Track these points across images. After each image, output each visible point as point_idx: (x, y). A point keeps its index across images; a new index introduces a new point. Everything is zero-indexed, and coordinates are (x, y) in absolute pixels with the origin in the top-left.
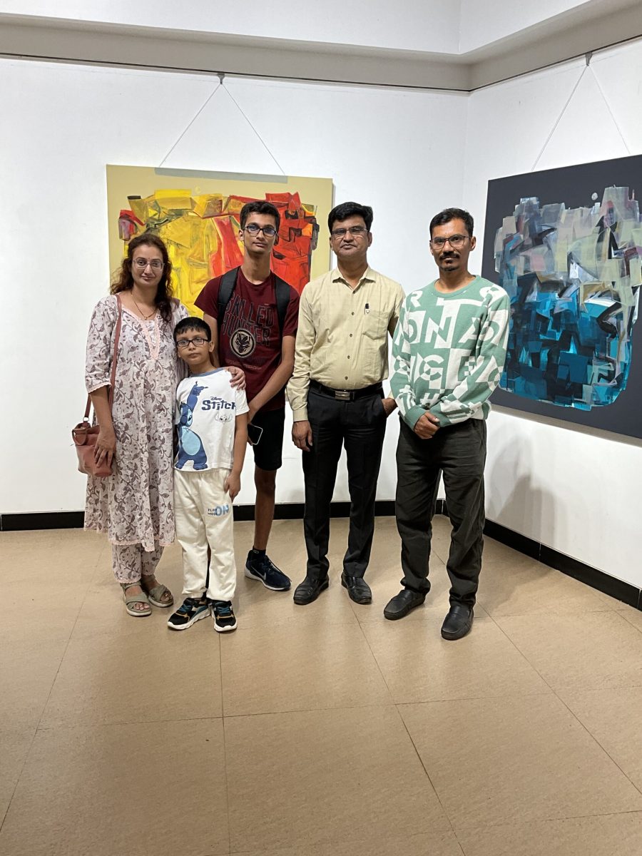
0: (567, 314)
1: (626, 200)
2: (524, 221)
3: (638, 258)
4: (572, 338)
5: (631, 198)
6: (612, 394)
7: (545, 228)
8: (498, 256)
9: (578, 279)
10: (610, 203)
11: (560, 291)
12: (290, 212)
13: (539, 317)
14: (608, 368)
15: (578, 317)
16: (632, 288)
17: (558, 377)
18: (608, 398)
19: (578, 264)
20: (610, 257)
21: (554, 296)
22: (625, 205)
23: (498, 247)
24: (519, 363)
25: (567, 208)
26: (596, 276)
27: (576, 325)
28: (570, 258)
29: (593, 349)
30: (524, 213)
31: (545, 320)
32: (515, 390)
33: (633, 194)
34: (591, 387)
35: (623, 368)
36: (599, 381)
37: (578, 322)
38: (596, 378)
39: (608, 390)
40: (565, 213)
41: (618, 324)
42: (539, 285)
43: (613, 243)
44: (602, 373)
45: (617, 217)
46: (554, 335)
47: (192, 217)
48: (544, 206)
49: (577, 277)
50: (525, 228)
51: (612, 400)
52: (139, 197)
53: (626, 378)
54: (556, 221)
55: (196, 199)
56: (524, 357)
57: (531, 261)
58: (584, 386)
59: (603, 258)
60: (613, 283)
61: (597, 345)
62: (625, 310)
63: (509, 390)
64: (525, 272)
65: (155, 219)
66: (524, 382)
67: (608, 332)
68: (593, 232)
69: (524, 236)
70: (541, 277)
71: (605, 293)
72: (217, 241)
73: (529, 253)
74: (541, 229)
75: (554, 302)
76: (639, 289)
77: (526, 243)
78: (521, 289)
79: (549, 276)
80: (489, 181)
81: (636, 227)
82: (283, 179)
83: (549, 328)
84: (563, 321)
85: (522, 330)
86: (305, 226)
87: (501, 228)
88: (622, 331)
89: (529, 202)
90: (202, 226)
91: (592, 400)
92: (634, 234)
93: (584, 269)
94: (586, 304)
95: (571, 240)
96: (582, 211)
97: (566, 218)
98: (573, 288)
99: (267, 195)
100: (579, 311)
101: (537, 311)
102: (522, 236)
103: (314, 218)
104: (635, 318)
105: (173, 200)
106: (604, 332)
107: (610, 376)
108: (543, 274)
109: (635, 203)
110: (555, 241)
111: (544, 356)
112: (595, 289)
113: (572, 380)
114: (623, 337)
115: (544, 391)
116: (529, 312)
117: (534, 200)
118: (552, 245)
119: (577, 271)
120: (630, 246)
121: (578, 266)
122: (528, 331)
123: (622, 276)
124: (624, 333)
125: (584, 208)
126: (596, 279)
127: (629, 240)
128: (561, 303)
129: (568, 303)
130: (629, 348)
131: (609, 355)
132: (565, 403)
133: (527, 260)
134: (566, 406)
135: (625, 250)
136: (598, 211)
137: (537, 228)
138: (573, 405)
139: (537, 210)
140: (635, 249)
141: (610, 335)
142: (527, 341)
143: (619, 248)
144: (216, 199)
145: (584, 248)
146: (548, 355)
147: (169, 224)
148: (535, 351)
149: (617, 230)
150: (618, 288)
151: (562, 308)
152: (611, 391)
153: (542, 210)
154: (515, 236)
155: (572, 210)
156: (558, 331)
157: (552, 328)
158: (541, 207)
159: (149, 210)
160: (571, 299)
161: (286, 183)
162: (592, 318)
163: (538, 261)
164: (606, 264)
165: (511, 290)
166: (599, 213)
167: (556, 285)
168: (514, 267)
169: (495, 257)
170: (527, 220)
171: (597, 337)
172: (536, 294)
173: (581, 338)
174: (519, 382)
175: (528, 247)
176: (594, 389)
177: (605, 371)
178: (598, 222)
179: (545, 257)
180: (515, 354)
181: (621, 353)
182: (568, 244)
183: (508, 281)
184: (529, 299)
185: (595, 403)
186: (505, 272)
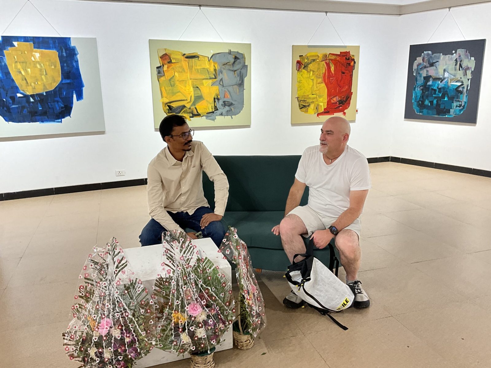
0: (444, 88)
1: (465, 53)
2: (426, 59)
4: (446, 95)
5: (467, 53)
7: (434, 61)
8: (415, 70)
10: (459, 54)
11: (441, 81)
12: (347, 58)
13: (432, 89)
14: (459, 103)
15: (448, 88)
16: (468, 79)
17: (441, 107)
18: (460, 112)
19: (448, 72)
20: (460, 70)
21: (439, 82)
22: (465, 55)
23: (415, 67)
24: (424, 105)
25: (443, 55)
26: (454, 76)
27: (447, 91)
28: (445, 70)
29: (454, 98)
30: (426, 56)
31: (435, 90)
32: (423, 114)
33: (468, 52)
35: (465, 103)
36: (456, 107)
37: (448, 90)
38: (455, 107)
39: (459, 111)
40: (442, 56)
41: (463, 90)
42: (432, 79)
43: (460, 66)
45: (462, 58)
46: (439, 95)
47: (318, 61)
48: (434, 54)
49: (447, 76)
50: (426, 61)
52: (302, 56)
53: (466, 106)
54: (439, 59)
55: (319, 55)
56: (427, 102)
57: (429, 71)
58: (451, 110)
59: (457, 70)
60: (461, 78)
61: (455, 97)
62: (465, 86)
63: (421, 114)
64: (426, 75)
65: (307, 63)
66: (427, 110)
67: (459, 92)
68: (453, 63)
70: (433, 77)
71: (458, 81)
72: (325, 69)
73: (428, 69)
75: (438, 85)
76: (470, 79)
77: (427, 66)
78: (425, 81)
79: (436, 76)
80: (410, 46)
81: (469, 61)
82: (345, 47)
83: (437, 93)
84: (442, 90)
85: (426, 94)
86: (351, 62)
87: (416, 61)
88: (464, 92)
89: (428, 53)
90: (321, 64)
91: (454, 114)
92: (468, 63)
93: (450, 74)
94: (451, 84)
95: (445, 64)
96: (449, 57)
97: (443, 58)
98: (446, 80)
99: (341, 52)
100: (448, 87)
101: (432, 87)
102: (425, 64)
103: (354, 59)
104: (469, 88)
105: (313, 56)
106: (457, 93)
107: (460, 106)
108: (434, 76)
109: (468, 55)
110: (439, 65)
111: (435, 102)
112: (454, 80)
113: (446, 108)
114: (464, 94)
115: (436, 113)
116: (428, 88)
117: (430, 52)
118: (437, 66)
119: (447, 75)
121: (448, 73)
122: (428, 94)
123: (464, 75)
125: (450, 55)
127: (466, 65)
128: (441, 85)
129: (444, 84)
130: (467, 97)
131: (460, 99)
132: (443, 116)
133: (427, 71)
135: (465, 68)
136: (455, 56)
137: (431, 61)
138: (446, 116)
139: (431, 55)
140: (468, 68)
142: (428, 97)
143: (463, 67)
144: (325, 54)
145: (450, 68)
146: (437, 101)
147: (311, 64)
148: (431, 100)
149: (462, 62)
150: (463, 79)
153: (433, 56)
154: (422, 64)
155: (445, 56)
156: (440, 93)
158: (433, 54)
159: (305, 60)
160: (445, 83)
161: (346, 48)
162: (453, 89)
163: (432, 71)
164: (458, 73)
165: (421, 81)
166: (455, 57)
167: (439, 79)
168: (422, 74)
169: (413, 70)
170: (427, 59)
171: (455, 94)
172: (431, 82)
173: (449, 95)
174: (425, 111)
175: (428, 67)
176: (454, 110)
177: (458, 104)
178: (455, 60)
179: (434, 70)
180: (423, 102)
181: (464, 99)
182: (444, 66)
183: (419, 78)
184: (428, 84)
185: (455, 114)
186: (418, 75)
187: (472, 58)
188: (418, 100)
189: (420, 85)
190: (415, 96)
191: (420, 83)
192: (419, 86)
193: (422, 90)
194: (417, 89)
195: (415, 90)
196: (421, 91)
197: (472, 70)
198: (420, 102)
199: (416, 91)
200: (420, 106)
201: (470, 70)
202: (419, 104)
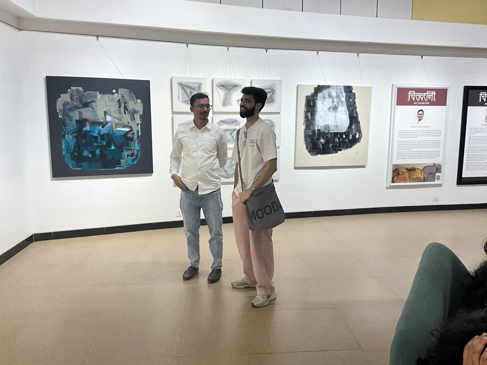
0: (108, 134)
1: (129, 94)
2: (75, 97)
3: (137, 114)
4: (112, 143)
5: (131, 93)
6: (134, 161)
7: (88, 101)
8: (60, 111)
9: (111, 121)
10: (122, 94)
11: (102, 125)
13: (92, 136)
14: (131, 152)
15: (114, 135)
16: (137, 124)
17: (107, 159)
19: (110, 115)
20: (125, 113)
21: (100, 128)
22: (129, 96)
23: (59, 105)
24: (83, 156)
25: (100, 94)
26: (119, 120)
27: (113, 138)
28: (105, 113)
30: (75, 93)
31: (96, 138)
32: (83, 168)
33: (132, 92)
34: (124, 160)
35: (137, 151)
36: (128, 157)
37: (114, 137)
38: (126, 157)
40: (99, 96)
41: (133, 137)
42: (90, 124)
43: (126, 108)
44: (128, 154)
45: (126, 100)
46: (102, 143)
48: (87, 92)
50: (76, 100)
51: (134, 163)
53: (139, 154)
54: (95, 98)
56: (86, 153)
57: (83, 114)
58: (121, 160)
59: (122, 113)
61: (124, 145)
62: (135, 131)
63: (79, 169)
64: (80, 118)
66: (88, 164)
67: (129, 139)
68: (116, 104)
69: (76, 103)
70: (90, 120)
71: (125, 126)
73: (81, 110)
74: (87, 101)
75: (100, 130)
76: (140, 124)
77: (77, 106)
78: (78, 125)
79: (95, 120)
80: (47, 77)
81: (135, 103)
84: (106, 137)
85: (82, 142)
87: (60, 99)
88: (135, 139)
89: (76, 89)
91: (125, 165)
92: (134, 106)
93: (113, 117)
94: (117, 130)
95: (105, 105)
96: (109, 97)
97: (101, 98)
98: (109, 124)
100: (114, 133)
101: (90, 134)
102: (75, 103)
104: (140, 134)
106: (126, 140)
107: (132, 155)
109: (133, 96)
110: (96, 106)
111: (98, 152)
112: (120, 124)
113: (114, 159)
114: (135, 141)
115: (101, 165)
116: (86, 135)
117: (80, 88)
118: (94, 107)
119: (110, 118)
120: (133, 110)
121: (110, 116)
122: (86, 142)
123: (132, 120)
124: (136, 139)
125: (110, 95)
126: (120, 121)
127: (132, 108)
129: (108, 130)
130: (139, 144)
131: (131, 147)
132: (113, 168)
133: (80, 113)
134: (113, 169)
135: (131, 111)
137: (84, 100)
138: (117, 168)
139: (83, 93)
140: (136, 111)
141: (130, 141)
142: (86, 147)
143: (129, 110)
145: (112, 110)
146: (100, 151)
148: (92, 150)
149: (127, 104)
150: (131, 124)
151: (104, 132)
152: (133, 160)
153: (86, 94)
154: (70, 103)
155: (103, 95)
156: (104, 141)
157: (100, 140)
158: (85, 91)
162: (120, 135)
163: (87, 113)
164: (124, 116)
165: (72, 126)
166: (117, 97)
167: (100, 123)
168: (72, 116)
169: (58, 111)
170: (77, 97)
171: (124, 142)
172: (89, 127)
173: (116, 143)
174: (85, 164)
175: (80, 108)
176: (126, 160)
177: (129, 153)
178: (117, 101)
179: (91, 113)
180: (80, 153)
181: (136, 146)
182: (103, 108)
183: (69, 122)
184: (84, 129)
185: (127, 165)
186: (66, 118)
187: (138, 100)
188: (72, 151)
189: (72, 131)
190: (66, 146)
191: (72, 129)
192: (71, 133)
193: (76, 137)
194: (67, 136)
195: (64, 137)
196: (75, 139)
197: (140, 114)
198: (76, 153)
199: (66, 139)
200: (75, 159)
201: (138, 114)
202: (75, 156)
